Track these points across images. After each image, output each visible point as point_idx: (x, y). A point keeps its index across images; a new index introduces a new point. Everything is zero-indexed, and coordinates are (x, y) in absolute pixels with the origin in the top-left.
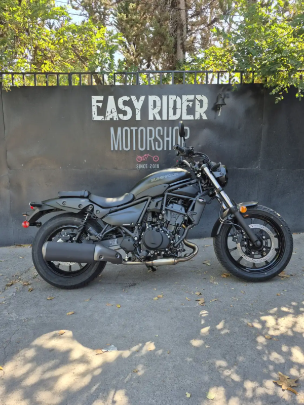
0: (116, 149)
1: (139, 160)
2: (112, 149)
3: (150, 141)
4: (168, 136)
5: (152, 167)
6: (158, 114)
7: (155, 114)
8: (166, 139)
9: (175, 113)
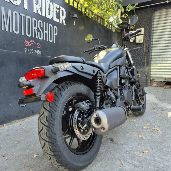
0: (7, 30)
1: (27, 45)
2: (3, 29)
3: (35, 30)
4: (46, 30)
5: (36, 52)
6: (39, 9)
7: (38, 9)
8: (45, 32)
9: (49, 14)
